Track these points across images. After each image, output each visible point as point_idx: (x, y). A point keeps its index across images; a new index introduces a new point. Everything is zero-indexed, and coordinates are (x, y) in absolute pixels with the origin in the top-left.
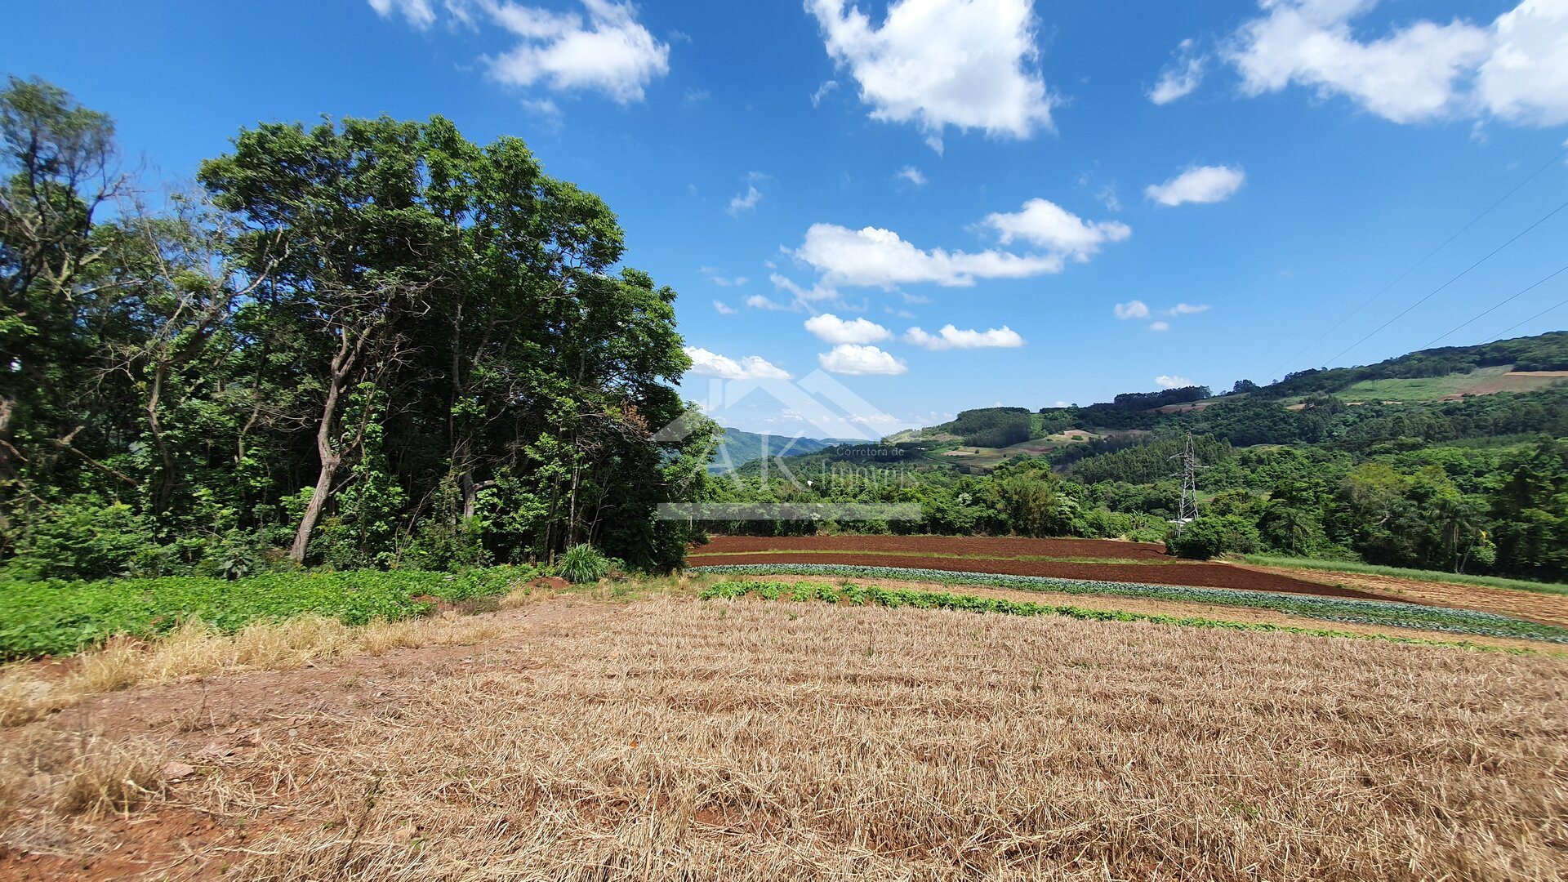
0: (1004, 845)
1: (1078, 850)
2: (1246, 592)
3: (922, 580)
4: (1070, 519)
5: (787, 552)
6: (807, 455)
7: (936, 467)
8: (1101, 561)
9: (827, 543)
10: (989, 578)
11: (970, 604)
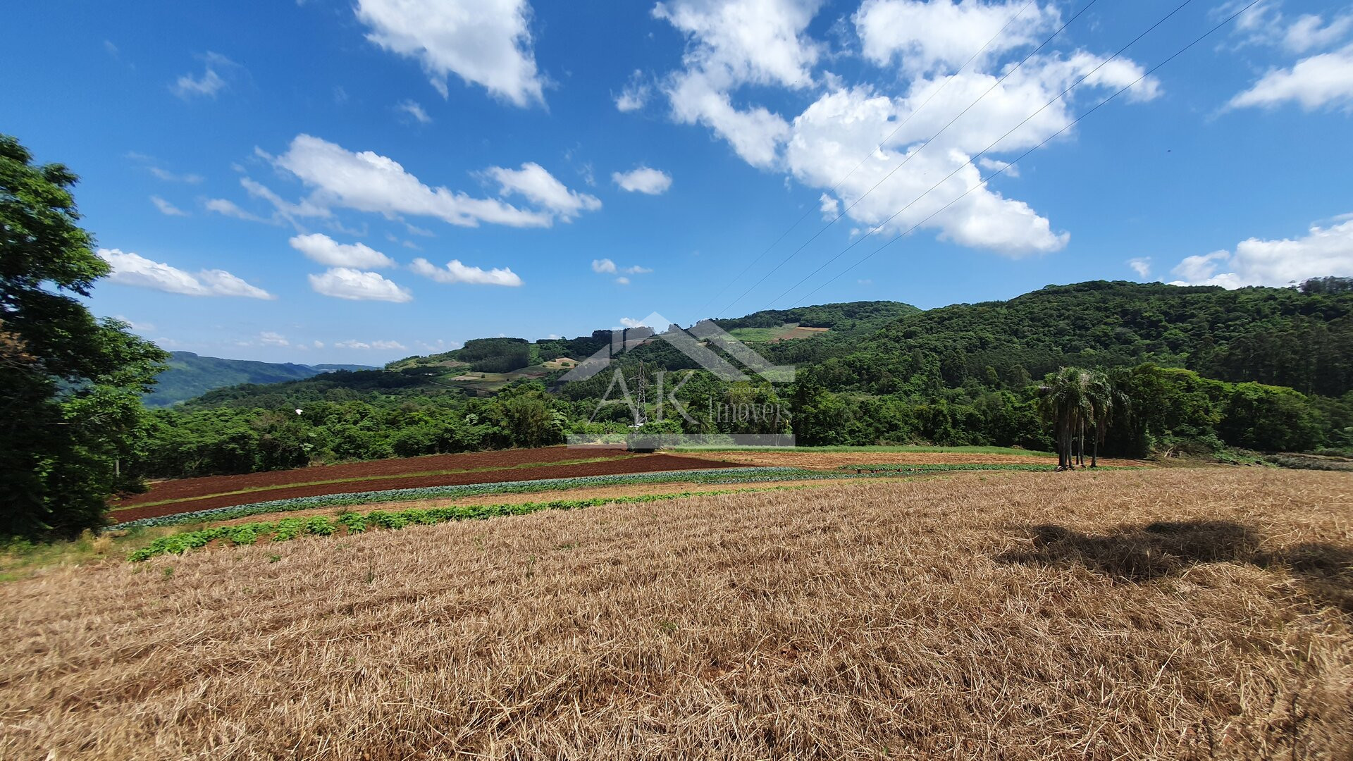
0: (497, 720)
1: (557, 700)
2: (675, 472)
3: (430, 497)
4: (561, 430)
5: (270, 488)
6: (295, 382)
7: (444, 391)
8: (583, 461)
9: (322, 473)
10: (494, 487)
11: (476, 513)
